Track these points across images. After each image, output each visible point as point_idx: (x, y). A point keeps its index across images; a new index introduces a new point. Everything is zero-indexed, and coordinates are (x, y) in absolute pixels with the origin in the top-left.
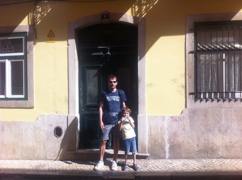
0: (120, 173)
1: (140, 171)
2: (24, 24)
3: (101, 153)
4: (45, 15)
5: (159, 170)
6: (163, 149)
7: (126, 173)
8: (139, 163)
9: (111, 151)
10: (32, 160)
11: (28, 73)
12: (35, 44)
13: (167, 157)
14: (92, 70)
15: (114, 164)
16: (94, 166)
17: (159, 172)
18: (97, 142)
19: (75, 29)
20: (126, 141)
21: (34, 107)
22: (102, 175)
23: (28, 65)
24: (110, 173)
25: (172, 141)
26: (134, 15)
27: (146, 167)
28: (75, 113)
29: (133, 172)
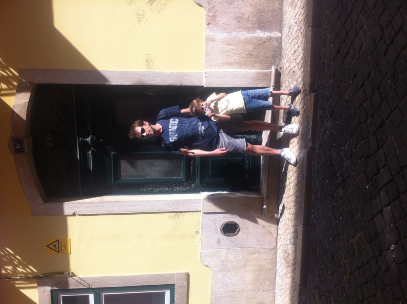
0: (304, 120)
1: (302, 83)
2: (37, 295)
3: (268, 154)
4: (18, 257)
5: (300, 49)
6: (265, 42)
7: (303, 109)
8: (287, 85)
9: (265, 135)
10: (276, 273)
11: (125, 286)
12: (73, 275)
13: (279, 35)
14: (122, 170)
15: (288, 130)
17: (305, 49)
18: (249, 161)
19: (45, 202)
21: (187, 272)
22: (306, 150)
23: (112, 286)
24: (302, 136)
25: (251, 25)
26: (15, 91)
27: (295, 73)
28: (198, 201)
29: (302, 95)
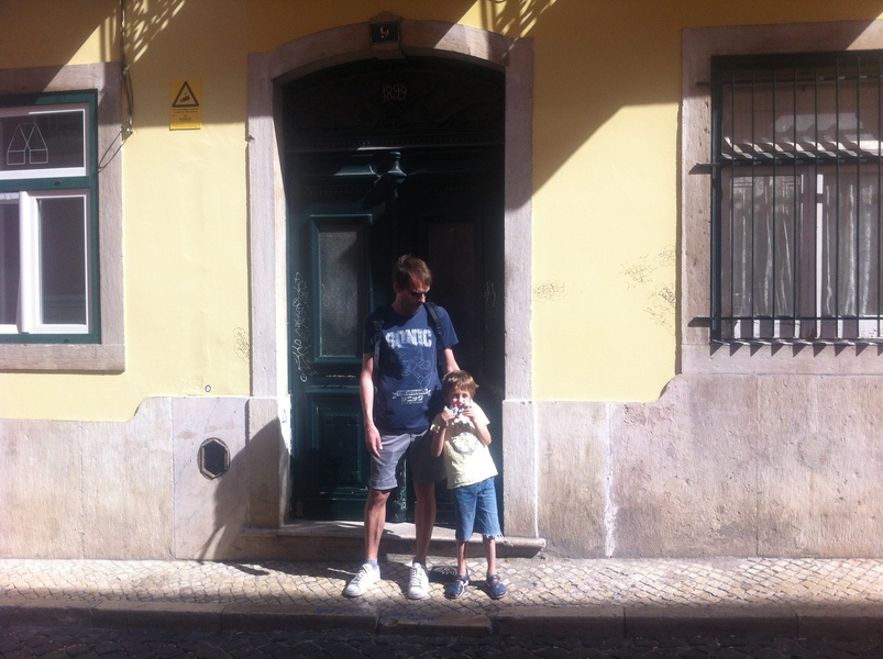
0: (438, 608)
1: (512, 601)
2: (87, 62)
3: (368, 536)
4: (165, 25)
5: (580, 596)
6: (594, 523)
7: (459, 606)
8: (509, 572)
9: (406, 530)
10: (120, 559)
11: (101, 241)
12: (126, 135)
13: (609, 552)
14: (339, 235)
15: (418, 576)
16: (344, 582)
17: (580, 603)
18: (353, 496)
19: (274, 80)
20: (460, 494)
21: (126, 368)
22: (375, 615)
23: (101, 214)
24: (405, 606)
25: (627, 494)
26: (491, 30)
27: (532, 586)
28: (273, 389)
29: (488, 603)
